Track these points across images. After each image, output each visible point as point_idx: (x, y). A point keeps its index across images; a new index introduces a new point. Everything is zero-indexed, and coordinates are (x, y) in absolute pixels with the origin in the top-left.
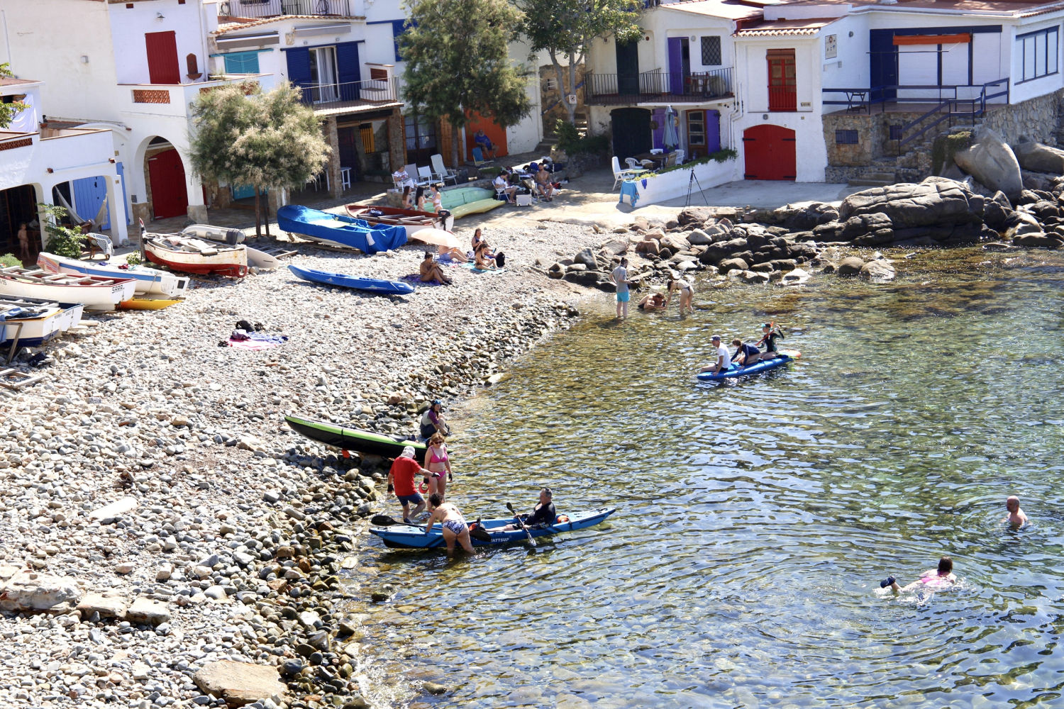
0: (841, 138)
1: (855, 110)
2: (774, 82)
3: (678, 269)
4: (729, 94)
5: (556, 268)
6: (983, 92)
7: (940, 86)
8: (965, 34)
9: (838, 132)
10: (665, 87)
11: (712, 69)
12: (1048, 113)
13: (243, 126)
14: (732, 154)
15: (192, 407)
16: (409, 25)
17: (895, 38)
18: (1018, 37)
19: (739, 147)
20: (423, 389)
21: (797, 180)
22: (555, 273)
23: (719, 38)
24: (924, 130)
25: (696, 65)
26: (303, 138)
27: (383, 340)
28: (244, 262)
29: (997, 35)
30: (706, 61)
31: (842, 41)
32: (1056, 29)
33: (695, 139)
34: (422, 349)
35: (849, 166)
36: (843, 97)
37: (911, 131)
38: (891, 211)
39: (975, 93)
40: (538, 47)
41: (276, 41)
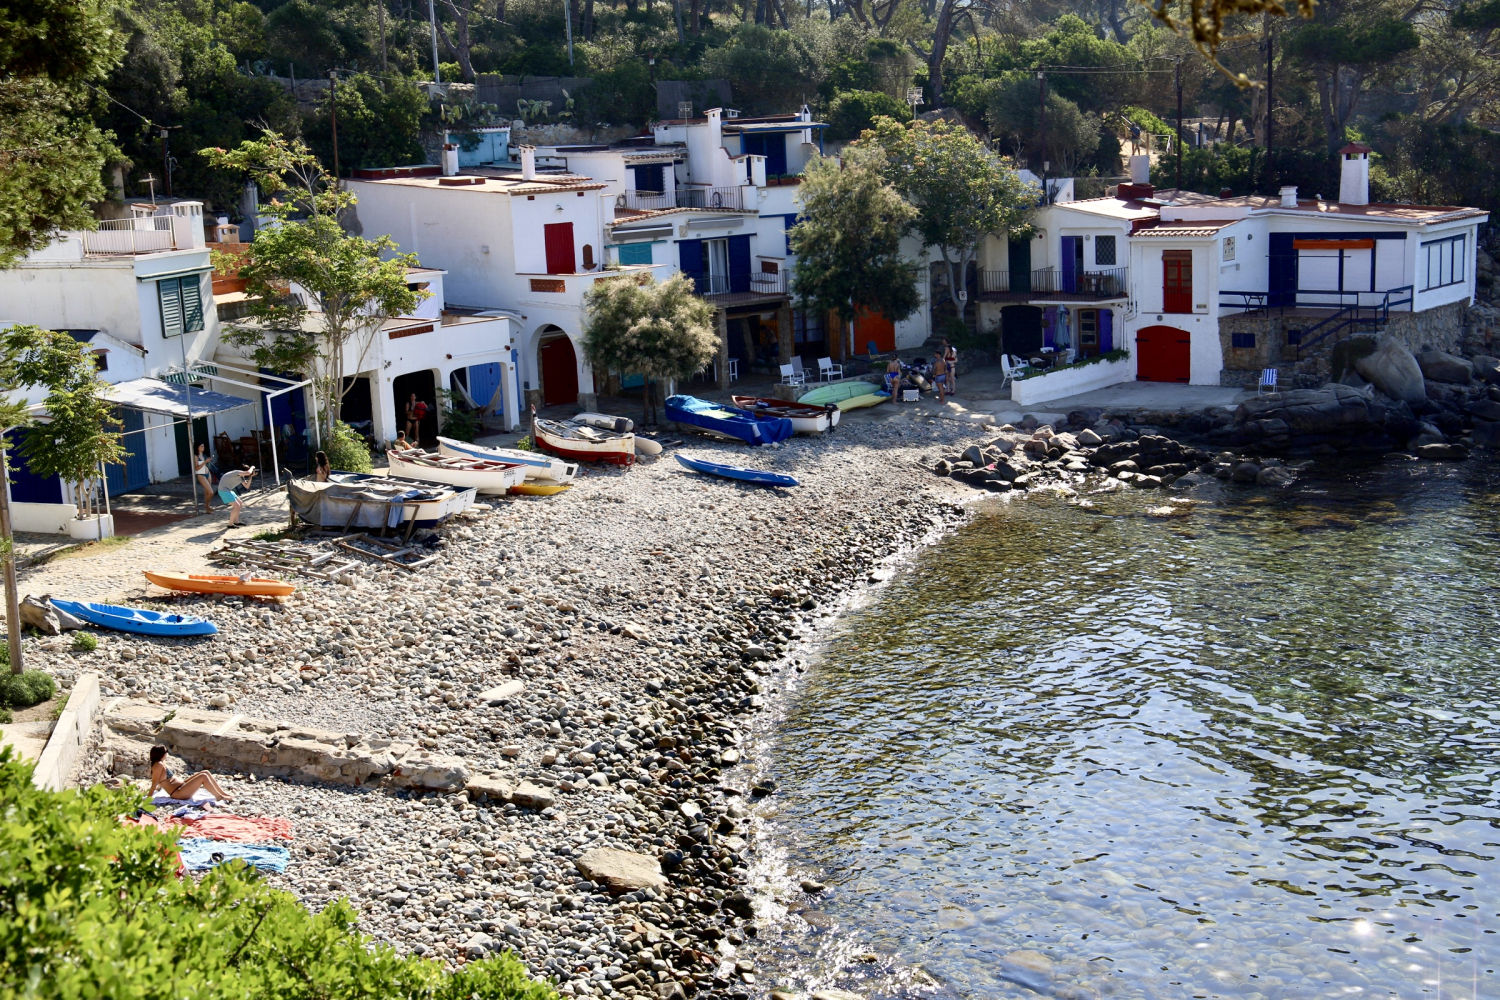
0: (1237, 340)
1: (1253, 313)
2: (1170, 284)
3: (1067, 469)
4: (1123, 294)
5: (942, 465)
6: (1386, 298)
7: (1341, 291)
8: (1368, 240)
9: (1235, 336)
10: (1057, 284)
11: (1106, 269)
12: (1453, 322)
13: (635, 317)
14: (1125, 354)
15: (578, 593)
16: (801, 219)
17: (1294, 241)
18: (1423, 244)
19: (1132, 348)
20: (806, 583)
21: (1191, 382)
22: (941, 470)
23: (1114, 238)
24: (1324, 336)
25: (1090, 264)
26: (694, 329)
27: (767, 532)
28: (631, 450)
29: (1401, 241)
30: (1099, 261)
31: (1240, 243)
32: (1462, 237)
33: (1087, 338)
34: (806, 542)
35: (1245, 370)
36: (1240, 300)
37: (1310, 337)
38: (1290, 417)
39: (1378, 300)
40: (929, 242)
41: (670, 233)
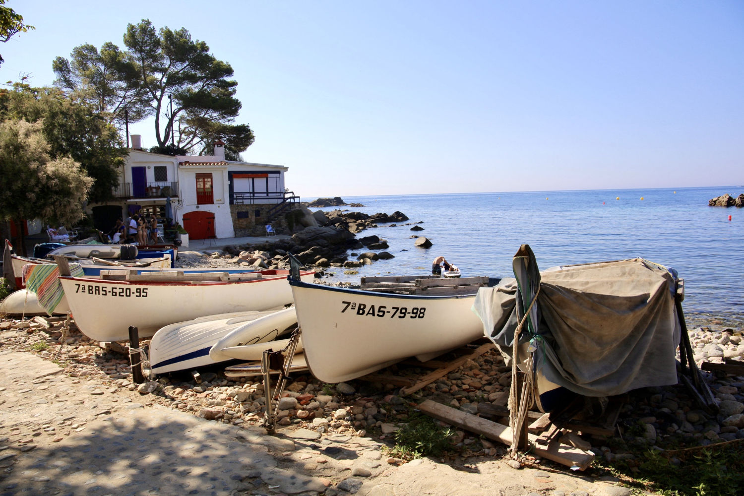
0: (239, 216)
4: (176, 196)
8: (265, 174)
9: (239, 213)
11: (162, 184)
17: (233, 175)
19: (181, 224)
21: (217, 238)
23: (166, 167)
24: (280, 210)
25: (151, 182)
30: (157, 179)
35: (247, 228)
37: (274, 211)
